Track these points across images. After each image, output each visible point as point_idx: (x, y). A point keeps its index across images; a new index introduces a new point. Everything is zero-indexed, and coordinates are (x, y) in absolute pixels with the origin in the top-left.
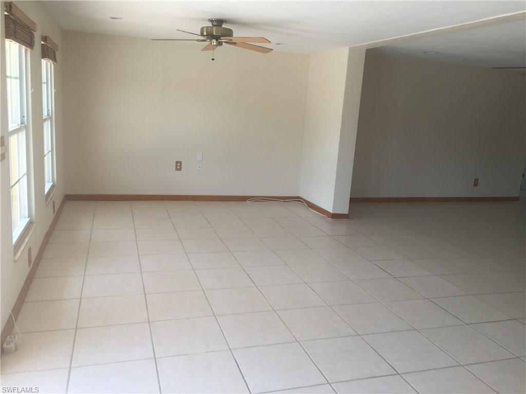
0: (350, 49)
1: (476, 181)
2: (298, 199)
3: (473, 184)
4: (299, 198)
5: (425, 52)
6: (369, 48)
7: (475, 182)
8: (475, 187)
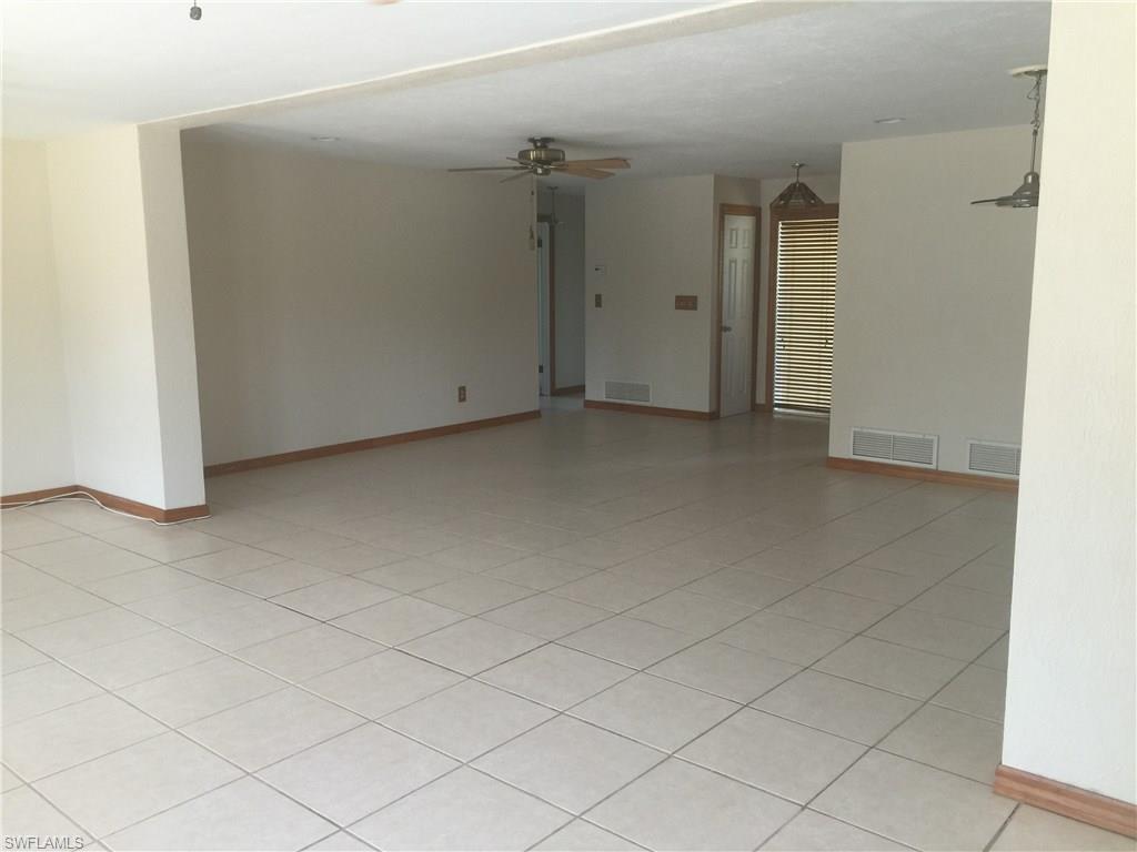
0: (139, 128)
1: (462, 390)
2: (75, 492)
3: (457, 399)
4: (76, 488)
5: (315, 139)
6: (186, 127)
7: (460, 394)
8: (464, 404)
